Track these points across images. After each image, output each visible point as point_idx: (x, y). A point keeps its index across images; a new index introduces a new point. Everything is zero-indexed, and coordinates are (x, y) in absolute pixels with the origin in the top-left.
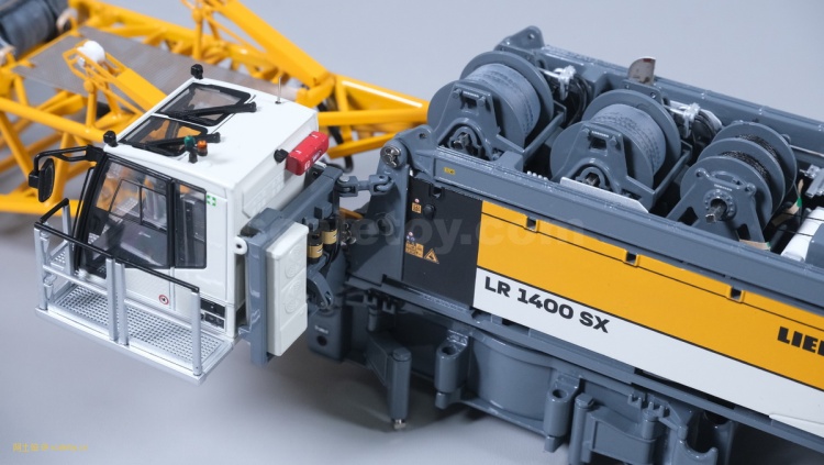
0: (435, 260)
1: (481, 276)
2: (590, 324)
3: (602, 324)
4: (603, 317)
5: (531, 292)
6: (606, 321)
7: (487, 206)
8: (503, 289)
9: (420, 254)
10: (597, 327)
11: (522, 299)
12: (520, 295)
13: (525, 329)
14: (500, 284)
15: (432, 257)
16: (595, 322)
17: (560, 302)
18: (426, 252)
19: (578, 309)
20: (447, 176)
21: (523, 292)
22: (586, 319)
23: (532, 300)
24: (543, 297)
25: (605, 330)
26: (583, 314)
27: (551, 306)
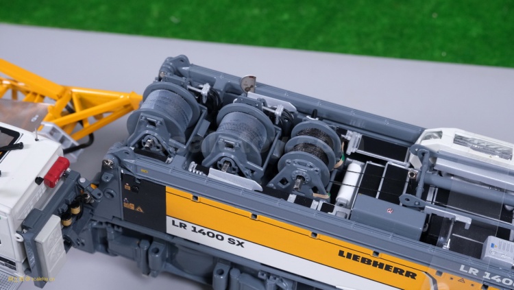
0: (142, 211)
1: (169, 220)
2: (234, 243)
3: (240, 244)
4: (241, 241)
5: (198, 228)
6: (243, 243)
7: (168, 189)
8: (183, 226)
9: (133, 208)
10: (238, 245)
11: (194, 230)
12: (193, 229)
13: (198, 244)
14: (181, 224)
15: (139, 209)
16: (237, 243)
17: (216, 233)
18: (136, 207)
19: (226, 237)
20: (143, 173)
21: (195, 228)
22: (231, 241)
23: (200, 231)
24: (206, 231)
25: (242, 246)
26: (229, 239)
27: (211, 235)
